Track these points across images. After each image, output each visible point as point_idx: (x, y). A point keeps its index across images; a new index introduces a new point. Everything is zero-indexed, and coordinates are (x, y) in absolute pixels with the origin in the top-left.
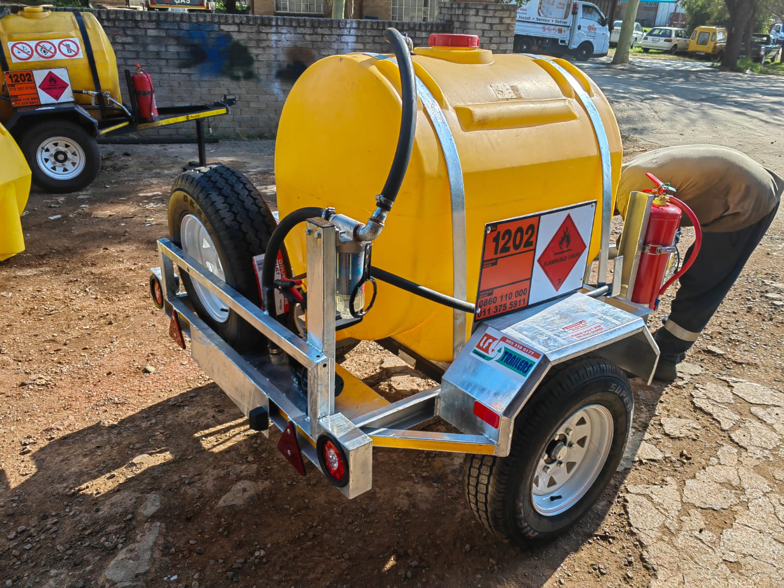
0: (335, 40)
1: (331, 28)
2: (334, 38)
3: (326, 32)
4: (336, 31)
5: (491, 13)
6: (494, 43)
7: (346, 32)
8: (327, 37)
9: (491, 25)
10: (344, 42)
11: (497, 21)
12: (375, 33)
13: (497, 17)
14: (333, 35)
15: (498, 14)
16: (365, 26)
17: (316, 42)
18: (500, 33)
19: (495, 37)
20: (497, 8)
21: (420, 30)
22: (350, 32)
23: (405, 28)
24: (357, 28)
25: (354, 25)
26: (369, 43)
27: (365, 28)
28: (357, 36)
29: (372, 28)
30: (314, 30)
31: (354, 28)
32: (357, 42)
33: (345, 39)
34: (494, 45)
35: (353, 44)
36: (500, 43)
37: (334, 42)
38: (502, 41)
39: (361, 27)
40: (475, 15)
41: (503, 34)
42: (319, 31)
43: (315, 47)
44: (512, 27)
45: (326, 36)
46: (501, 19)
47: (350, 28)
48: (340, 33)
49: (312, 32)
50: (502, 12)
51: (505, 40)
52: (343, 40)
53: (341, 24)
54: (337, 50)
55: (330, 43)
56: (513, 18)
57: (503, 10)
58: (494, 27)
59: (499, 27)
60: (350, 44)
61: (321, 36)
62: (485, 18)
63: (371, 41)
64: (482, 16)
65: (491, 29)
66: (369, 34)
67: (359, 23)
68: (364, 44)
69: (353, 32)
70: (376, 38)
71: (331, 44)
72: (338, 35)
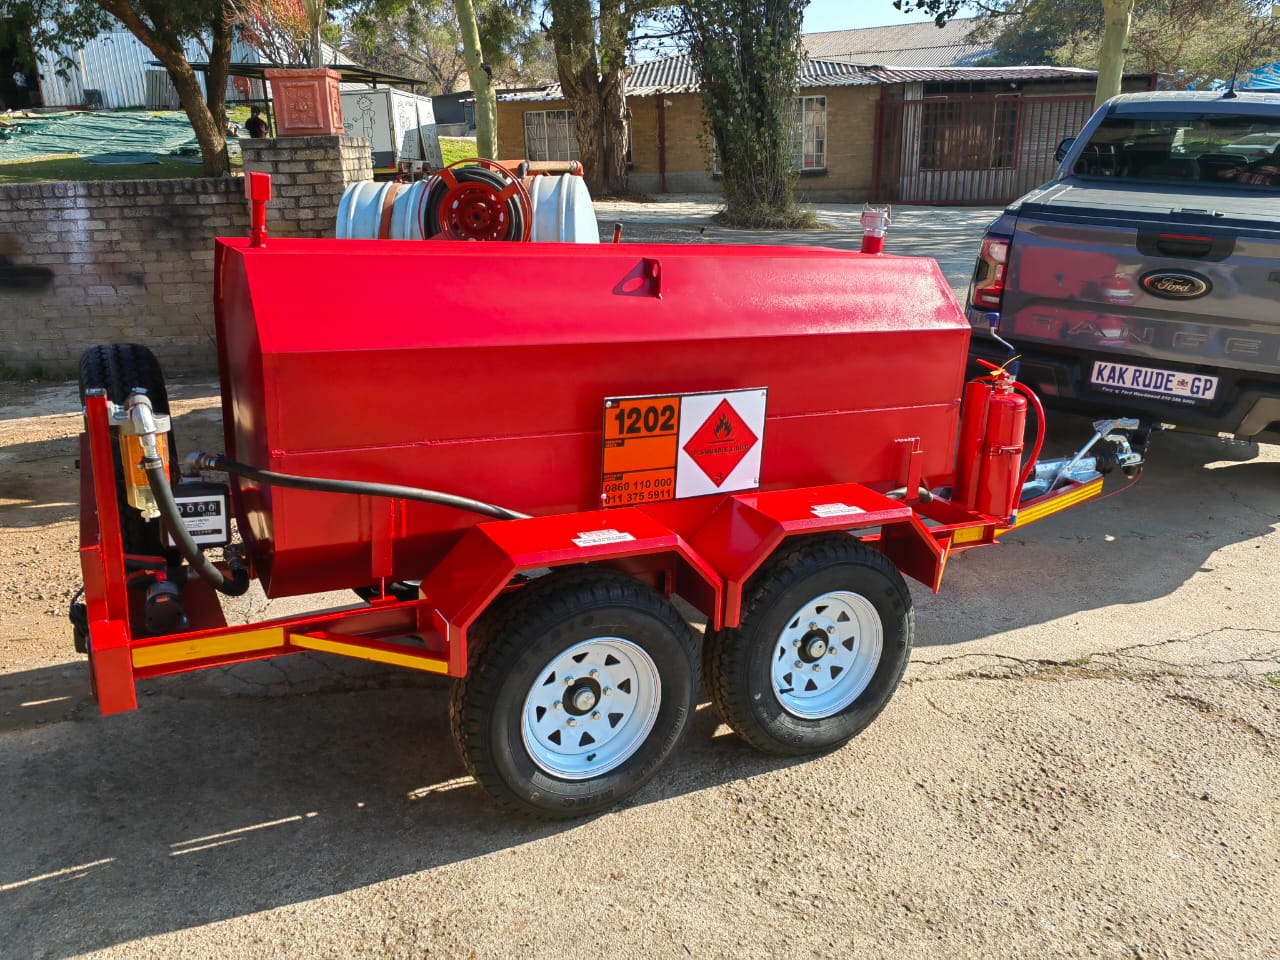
0: (52, 217)
1: (41, 198)
2: (50, 214)
3: (35, 204)
4: (50, 204)
5: (286, 156)
6: (304, 208)
7: (68, 203)
8: (38, 213)
9: (293, 175)
10: (70, 220)
11: (301, 168)
12: (120, 202)
13: (300, 161)
14: (47, 209)
15: (302, 155)
16: (101, 191)
17: (19, 222)
18: (314, 188)
19: (305, 196)
20: (295, 146)
21: (205, 192)
22: (75, 203)
23: (176, 191)
24: (89, 196)
25: (81, 191)
26: (114, 219)
27: (102, 195)
28: (89, 209)
29: (115, 194)
30: (12, 204)
31: (81, 196)
32: (92, 218)
33: (68, 214)
34: (307, 210)
35: (86, 222)
36: (318, 207)
37: (51, 220)
38: (321, 203)
39: (95, 193)
40: (255, 161)
41: (320, 190)
42: (22, 204)
43: (20, 230)
44: (338, 176)
45: (35, 212)
46: (310, 162)
47: (75, 196)
48: (59, 206)
49: (9, 207)
50: (307, 152)
51: (327, 202)
52: (67, 217)
53: (56, 191)
54: (60, 233)
55: (45, 222)
56: (334, 160)
57: (308, 147)
58: (300, 179)
59: (310, 179)
60: (80, 223)
61: (26, 213)
62: (276, 164)
63: (117, 216)
64: (269, 161)
65: (294, 184)
66: (111, 204)
67: (89, 187)
68: (107, 221)
69: (81, 202)
70: (126, 210)
71: (46, 226)
72: (58, 209)
